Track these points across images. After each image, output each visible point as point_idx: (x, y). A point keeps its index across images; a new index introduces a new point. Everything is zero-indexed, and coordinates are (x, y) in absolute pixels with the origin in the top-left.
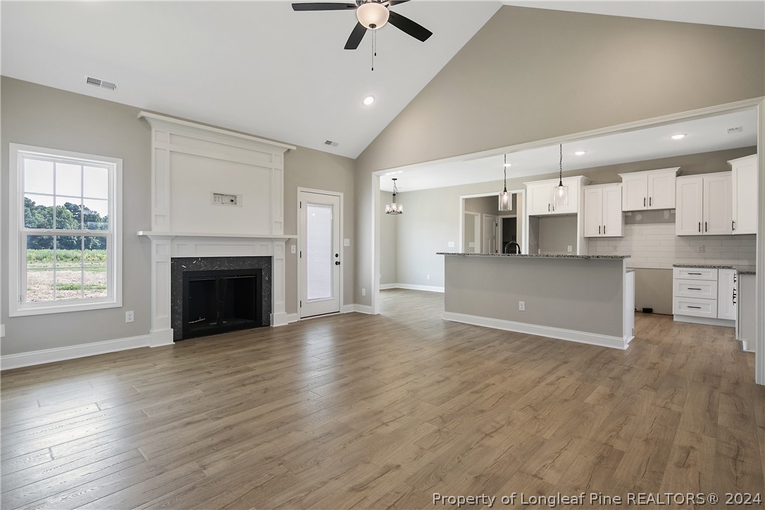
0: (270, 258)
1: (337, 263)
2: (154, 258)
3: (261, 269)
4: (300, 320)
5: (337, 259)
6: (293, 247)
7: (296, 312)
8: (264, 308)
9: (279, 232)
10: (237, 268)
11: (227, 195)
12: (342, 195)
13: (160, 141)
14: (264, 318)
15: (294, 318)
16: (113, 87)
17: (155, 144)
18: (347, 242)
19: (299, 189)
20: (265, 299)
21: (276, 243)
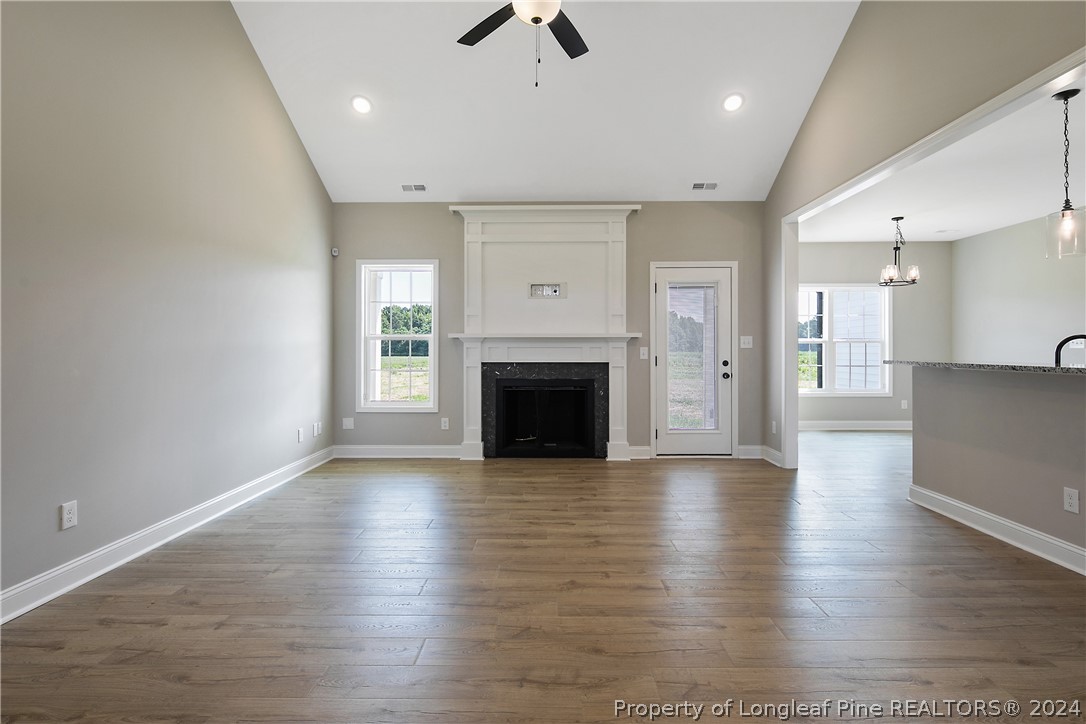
0: (607, 365)
1: (726, 376)
2: (466, 363)
3: (593, 380)
4: (655, 457)
5: (727, 370)
6: (643, 350)
7: (649, 445)
8: (597, 433)
9: (620, 329)
10: (560, 377)
11: (548, 286)
12: (735, 265)
13: (473, 234)
14: (598, 447)
15: (644, 453)
16: (422, 188)
17: (467, 238)
18: (748, 342)
19: (653, 265)
20: (599, 421)
21: (611, 344)
